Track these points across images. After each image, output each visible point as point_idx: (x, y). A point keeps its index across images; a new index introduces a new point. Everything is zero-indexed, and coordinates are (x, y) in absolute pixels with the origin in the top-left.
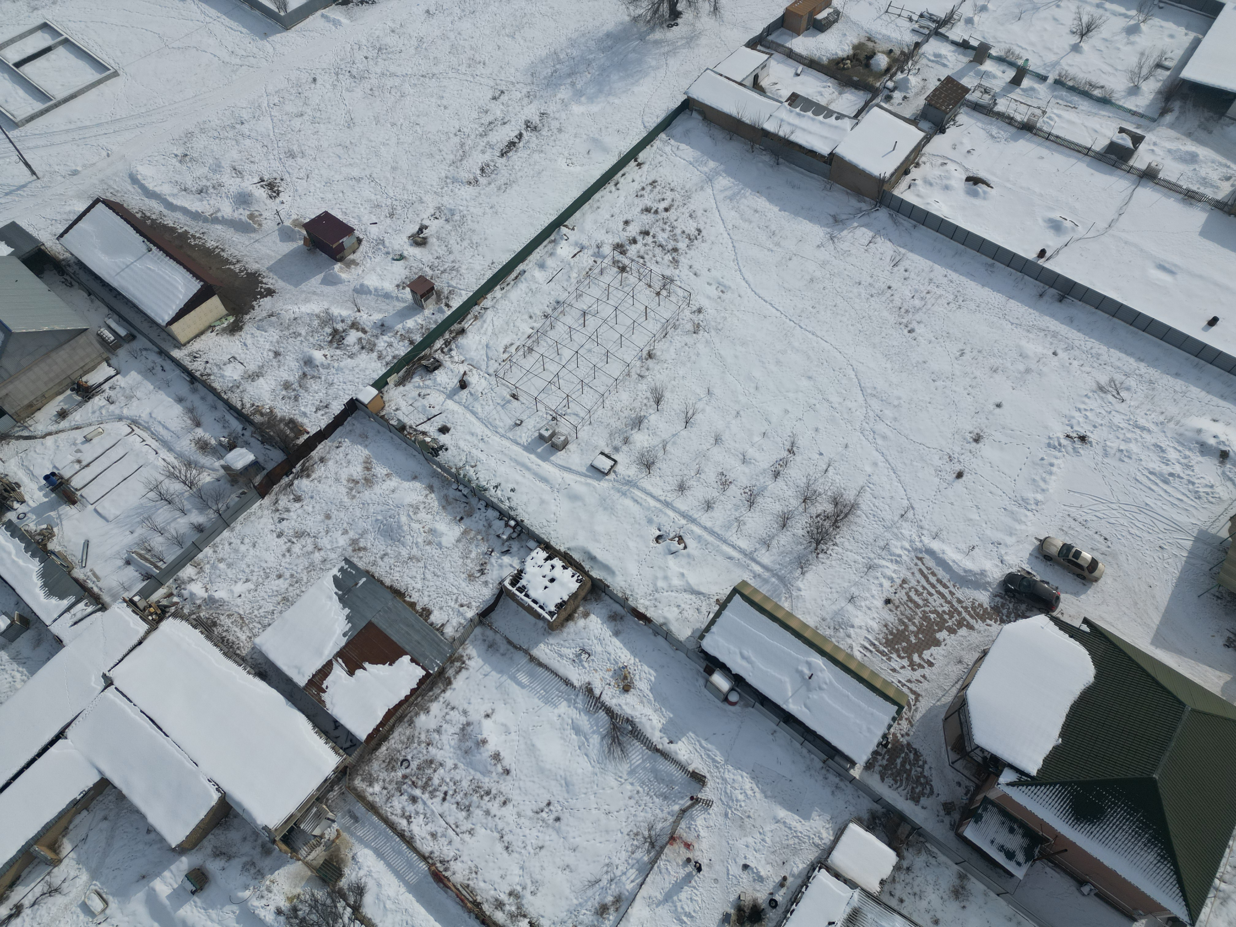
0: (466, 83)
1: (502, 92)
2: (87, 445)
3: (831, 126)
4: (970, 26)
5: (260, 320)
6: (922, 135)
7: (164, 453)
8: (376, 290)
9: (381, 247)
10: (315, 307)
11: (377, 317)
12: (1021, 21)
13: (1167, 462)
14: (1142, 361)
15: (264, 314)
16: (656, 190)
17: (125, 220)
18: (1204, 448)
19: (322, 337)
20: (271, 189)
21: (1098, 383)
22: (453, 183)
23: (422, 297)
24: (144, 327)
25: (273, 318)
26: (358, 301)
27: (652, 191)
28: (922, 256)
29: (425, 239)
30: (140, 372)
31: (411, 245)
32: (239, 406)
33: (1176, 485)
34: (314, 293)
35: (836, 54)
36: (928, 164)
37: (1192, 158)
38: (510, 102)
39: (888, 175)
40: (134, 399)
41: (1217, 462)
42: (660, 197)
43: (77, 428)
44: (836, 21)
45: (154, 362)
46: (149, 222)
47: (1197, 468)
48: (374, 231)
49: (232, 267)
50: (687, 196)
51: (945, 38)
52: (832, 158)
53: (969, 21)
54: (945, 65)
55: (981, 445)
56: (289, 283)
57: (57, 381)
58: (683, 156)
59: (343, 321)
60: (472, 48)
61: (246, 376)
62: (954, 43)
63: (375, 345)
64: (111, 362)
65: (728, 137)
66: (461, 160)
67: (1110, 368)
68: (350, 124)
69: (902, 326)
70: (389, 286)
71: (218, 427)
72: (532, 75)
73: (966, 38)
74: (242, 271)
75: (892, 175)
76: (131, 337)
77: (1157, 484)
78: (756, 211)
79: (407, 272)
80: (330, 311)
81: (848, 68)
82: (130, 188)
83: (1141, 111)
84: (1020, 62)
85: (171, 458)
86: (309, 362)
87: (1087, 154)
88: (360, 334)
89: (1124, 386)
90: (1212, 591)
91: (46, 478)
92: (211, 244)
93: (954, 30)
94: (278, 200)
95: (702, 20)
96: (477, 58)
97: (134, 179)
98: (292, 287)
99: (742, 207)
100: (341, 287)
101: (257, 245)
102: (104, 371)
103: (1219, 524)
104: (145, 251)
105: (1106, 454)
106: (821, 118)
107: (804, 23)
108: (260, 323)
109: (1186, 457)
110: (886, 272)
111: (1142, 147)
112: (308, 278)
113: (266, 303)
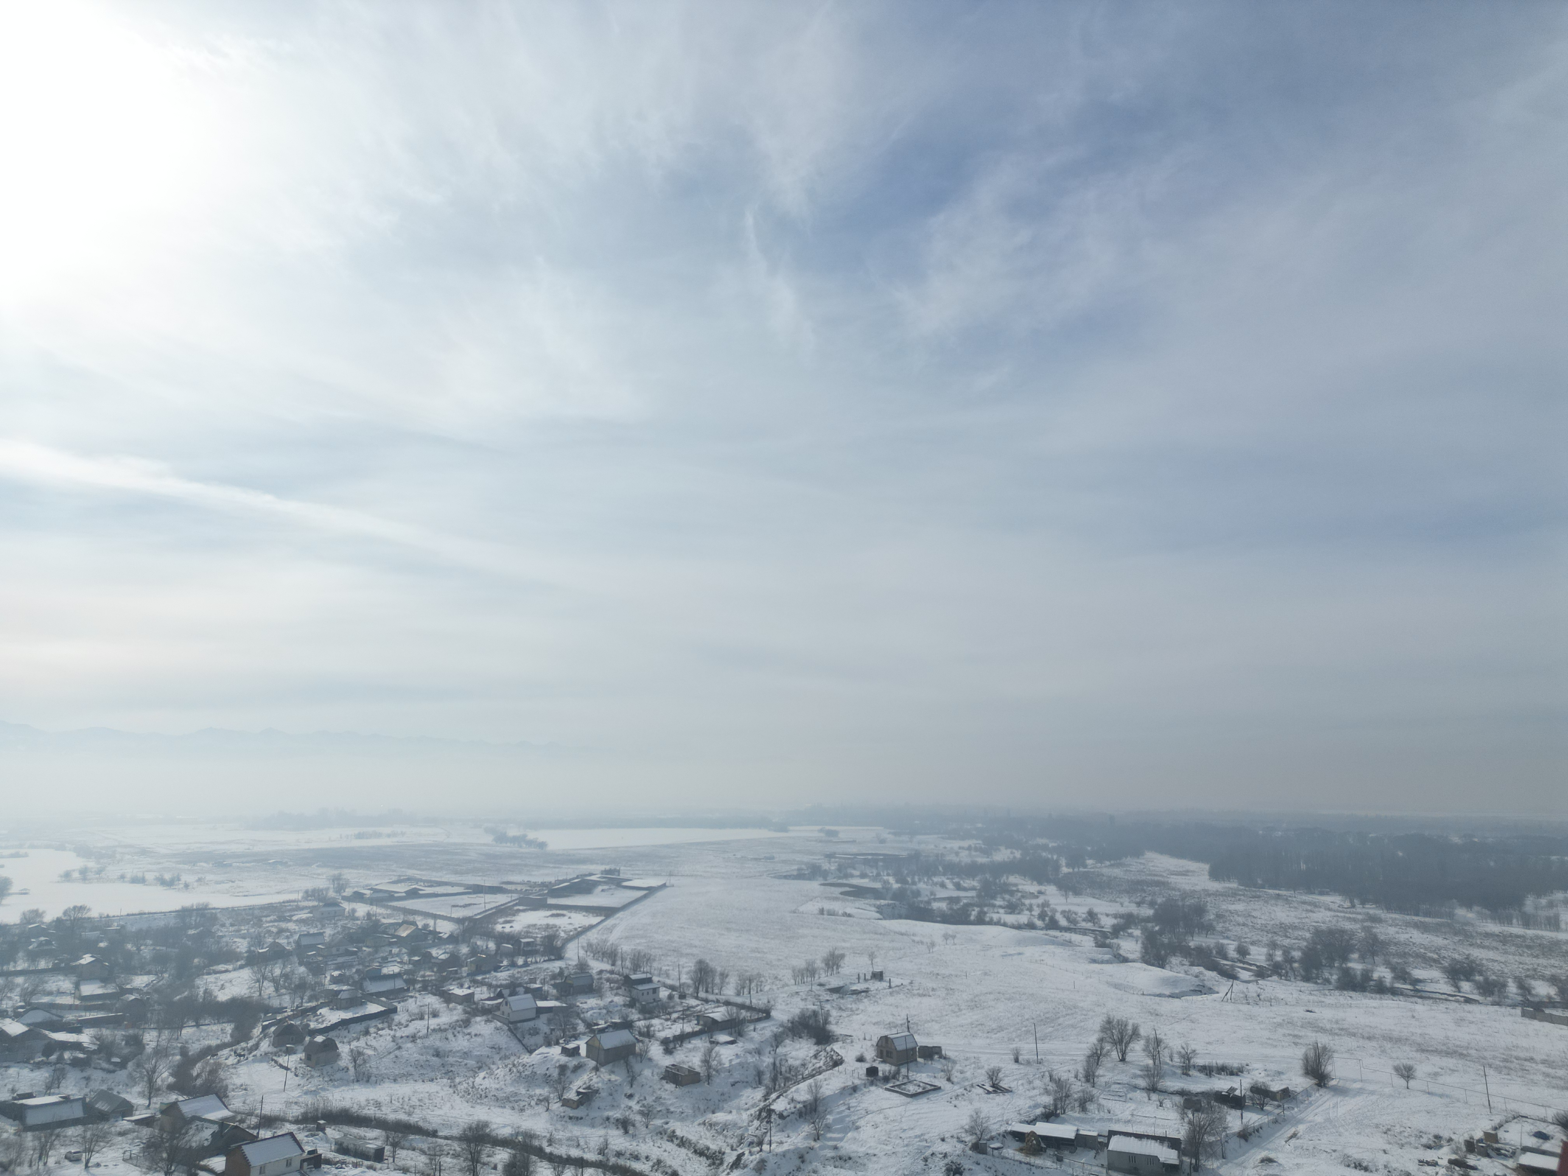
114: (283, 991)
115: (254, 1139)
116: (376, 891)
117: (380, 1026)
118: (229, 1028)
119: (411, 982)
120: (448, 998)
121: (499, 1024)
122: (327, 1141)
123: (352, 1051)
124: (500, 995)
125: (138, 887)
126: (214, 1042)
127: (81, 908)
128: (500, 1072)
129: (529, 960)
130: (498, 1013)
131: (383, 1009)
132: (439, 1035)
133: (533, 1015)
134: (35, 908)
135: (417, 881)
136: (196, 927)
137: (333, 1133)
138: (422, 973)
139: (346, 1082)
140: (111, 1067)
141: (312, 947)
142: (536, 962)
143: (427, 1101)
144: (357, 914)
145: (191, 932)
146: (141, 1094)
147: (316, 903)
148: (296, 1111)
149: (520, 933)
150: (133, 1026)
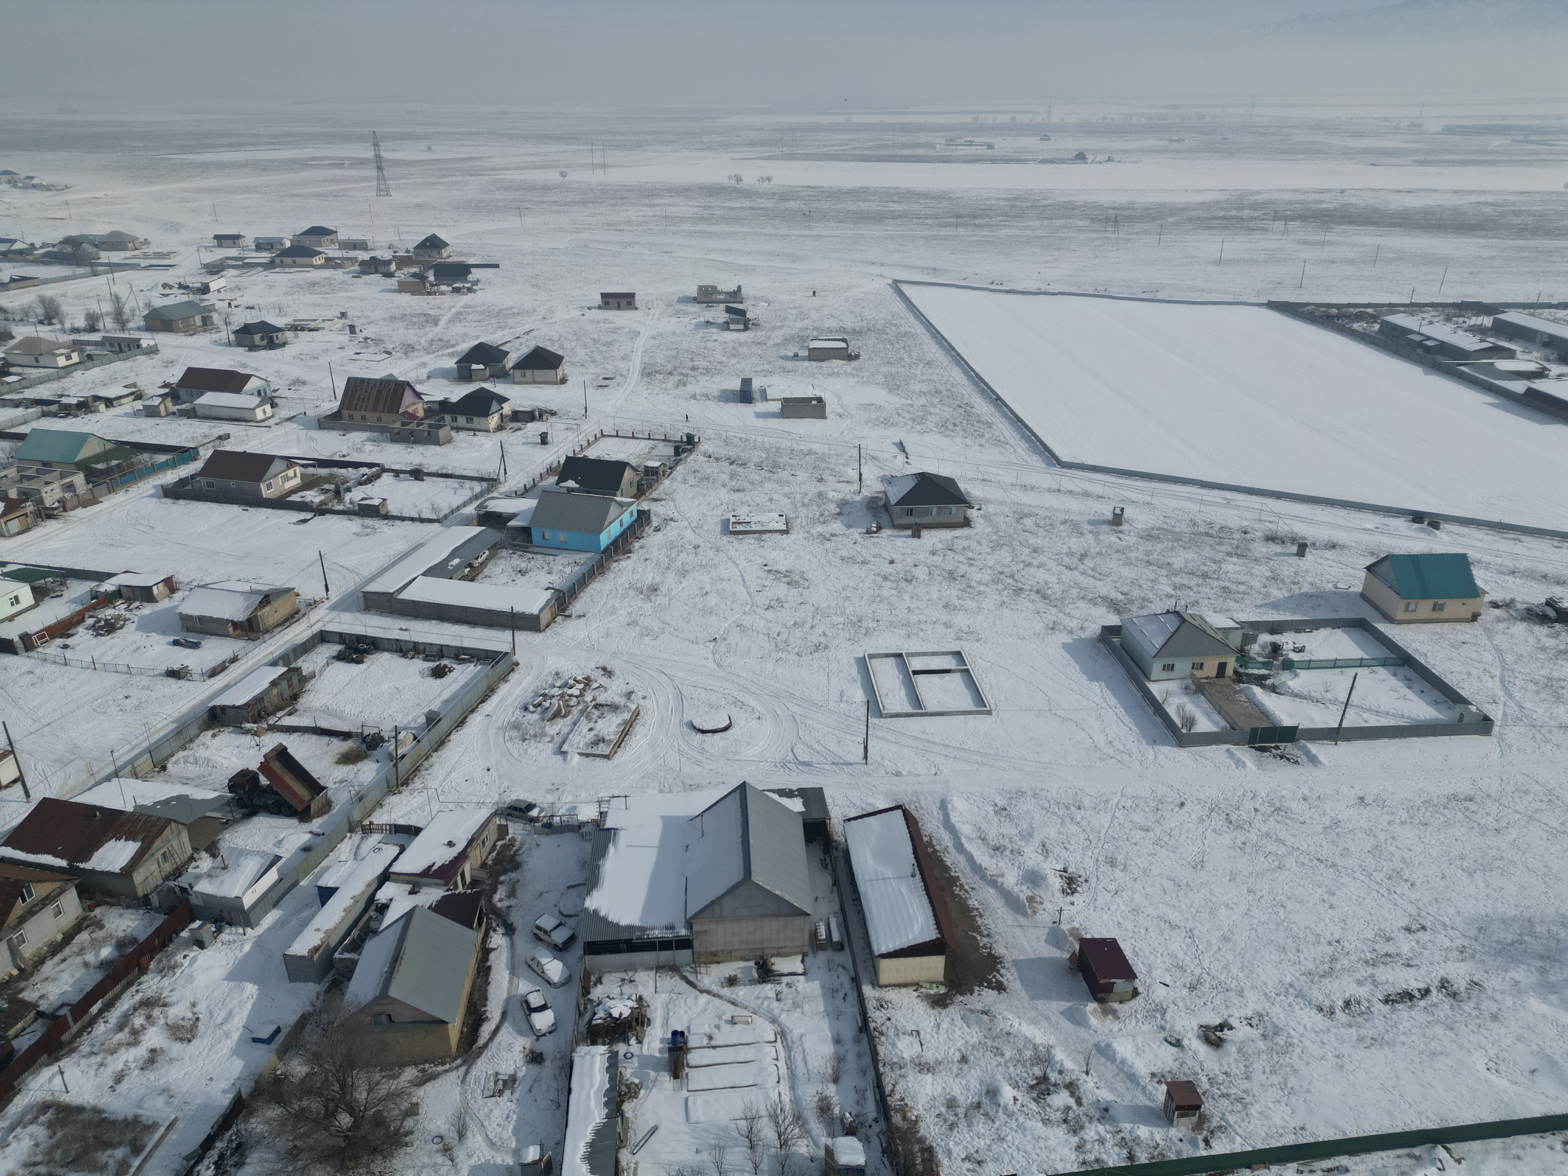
0: (1375, 894)
1: (1424, 928)
2: (729, 1026)
5: (971, 1010)
7: (784, 1087)
8: (1123, 1062)
9: (1158, 1016)
10: (1038, 1035)
11: (1105, 1095)
15: (979, 1006)
17: (911, 837)
19: (1025, 1075)
20: (1069, 884)
22: (1297, 996)
23: (1178, 1108)
24: (858, 944)
25: (985, 1017)
26: (1093, 1061)
29: (1221, 1040)
30: (822, 987)
31: (1199, 1037)
32: (888, 1089)
34: (1047, 1019)
38: (1429, 945)
40: (799, 1010)
43: (733, 1003)
45: (842, 985)
46: (930, 850)
48: (1160, 993)
49: (979, 938)
56: (1027, 990)
57: (751, 946)
59: (1061, 1072)
60: (1403, 860)
61: (917, 1061)
63: (1082, 1128)
64: (806, 959)
66: (1322, 976)
68: (1199, 865)
70: (1142, 1068)
71: (852, 1097)
72: (1480, 929)
74: (985, 947)
76: (840, 947)
79: (1175, 1066)
80: (1053, 1051)
82: (935, 811)
85: (786, 1098)
86: (992, 1093)
88: (1072, 1102)
91: (675, 1033)
92: (973, 903)
94: (1069, 899)
96: (1406, 874)
97: (943, 806)
98: (1027, 997)
100: (1083, 1033)
101: (1018, 931)
102: (793, 964)
104: (909, 873)
108: (968, 1013)
112: (1050, 998)
113: (989, 996)
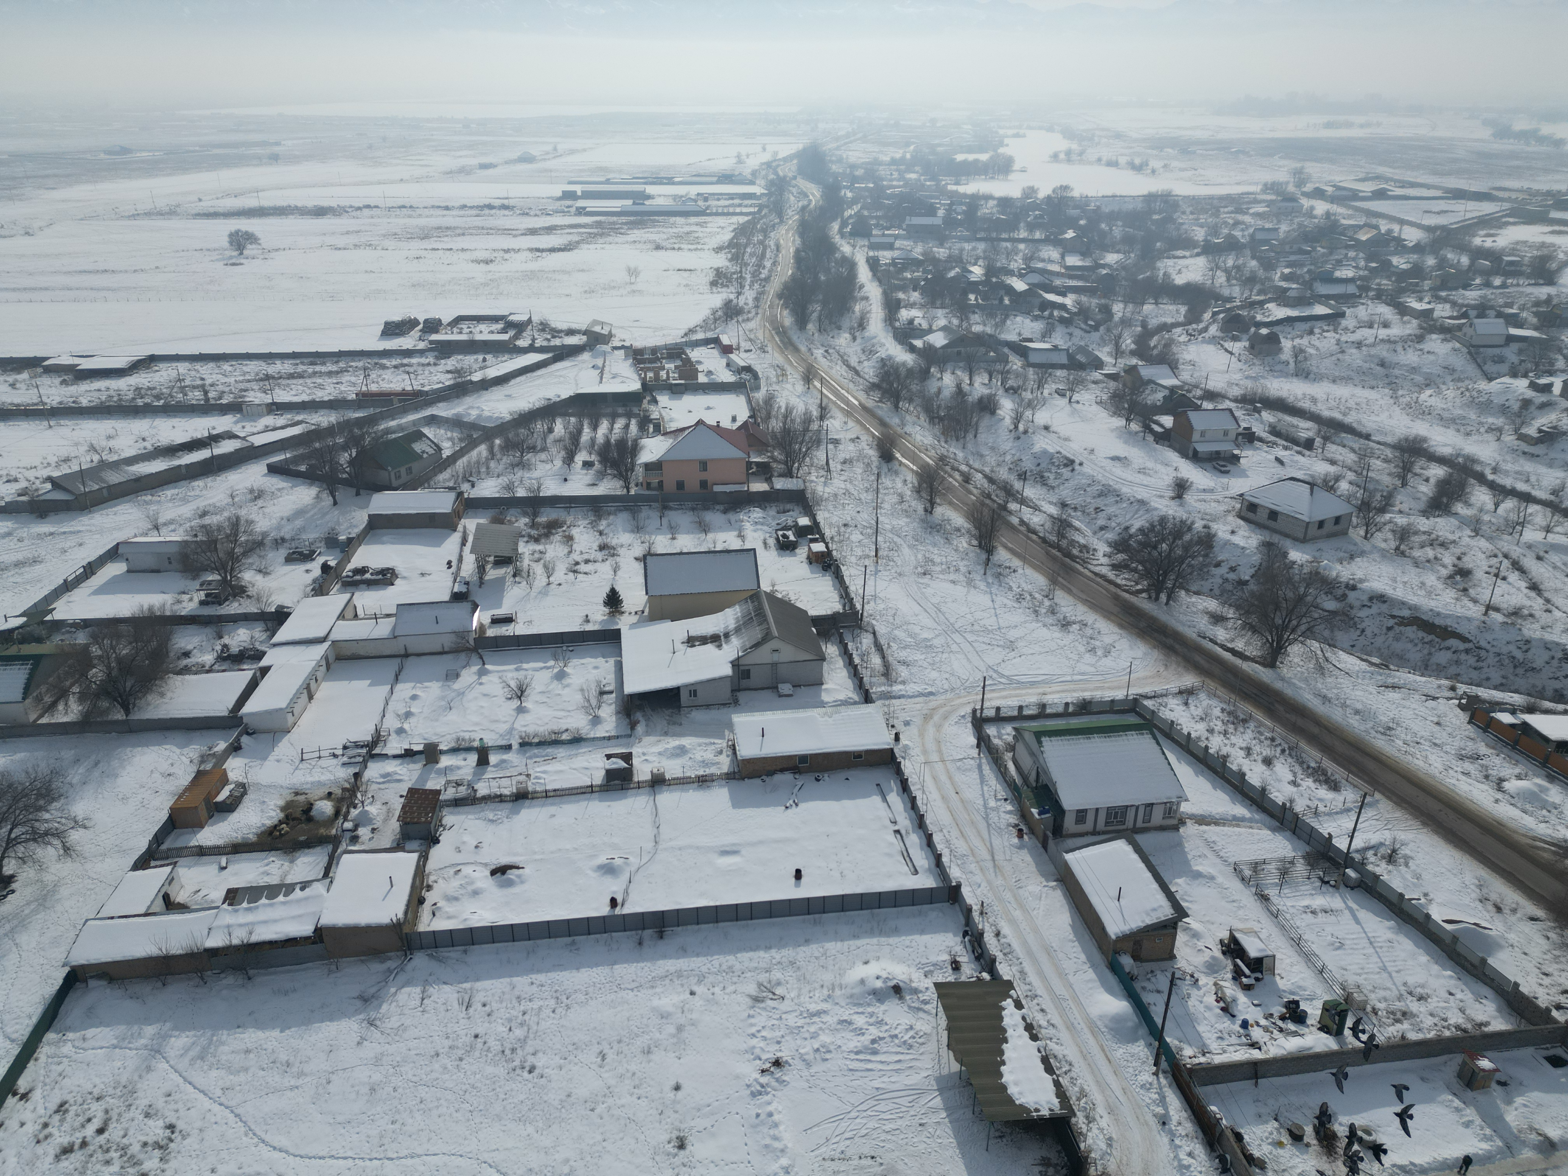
3: (299, 901)
4: (404, 735)
6: (415, 856)
12: (453, 711)
13: (860, 1032)
14: (770, 948)
16: (71, 1113)
18: (878, 995)
21: (750, 996)
27: (62, 1121)
28: (492, 978)
33: (885, 1049)
35: (263, 825)
36: (440, 881)
37: (682, 751)
39: (401, 915)
41: (897, 1001)
42: (81, 1119)
44: (244, 793)
47: (887, 1019)
50: (129, 1092)
51: (385, 756)
52: (320, 933)
53: (400, 731)
54: (399, 781)
55: (689, 1148)
58: (98, 1044)
62: (395, 757)
65: (160, 984)
67: (749, 974)
69: (518, 1071)
73: (407, 747)
75: (406, 913)
77: (869, 1061)
78: (248, 1051)
81: (287, 832)
83: (613, 734)
84: (476, 744)
87: (592, 792)
89: (773, 983)
90: (992, 1135)
93: (389, 745)
95: (52, 870)
99: (224, 1058)
103: (944, 1060)
105: (808, 1065)
106: (281, 898)
107: (203, 813)
109: (872, 1015)
110: (462, 1021)
111: (635, 761)
114: (1234, 282)
115: (1198, 408)
116: (1338, 188)
117: (1326, 328)
118: (1183, 309)
119: (1365, 289)
120: (1403, 310)
121: (1457, 345)
122: (1262, 422)
123: (1294, 347)
124: (1464, 315)
125: (1112, 171)
126: (1169, 320)
127: (1065, 188)
128: (1450, 394)
129: (1510, 281)
130: (1459, 334)
131: (1330, 312)
132: (1387, 346)
133: (1501, 341)
134: (1031, 184)
135: (1387, 180)
136: (1160, 213)
137: (1267, 416)
138: (1377, 281)
139: (1286, 375)
140: (1088, 328)
141: (1266, 242)
142: (1518, 285)
143: (1364, 406)
144: (1315, 212)
145: (1156, 217)
146: (1110, 354)
147: (1273, 197)
148: (1236, 392)
149: (1503, 249)
150: (1105, 296)
